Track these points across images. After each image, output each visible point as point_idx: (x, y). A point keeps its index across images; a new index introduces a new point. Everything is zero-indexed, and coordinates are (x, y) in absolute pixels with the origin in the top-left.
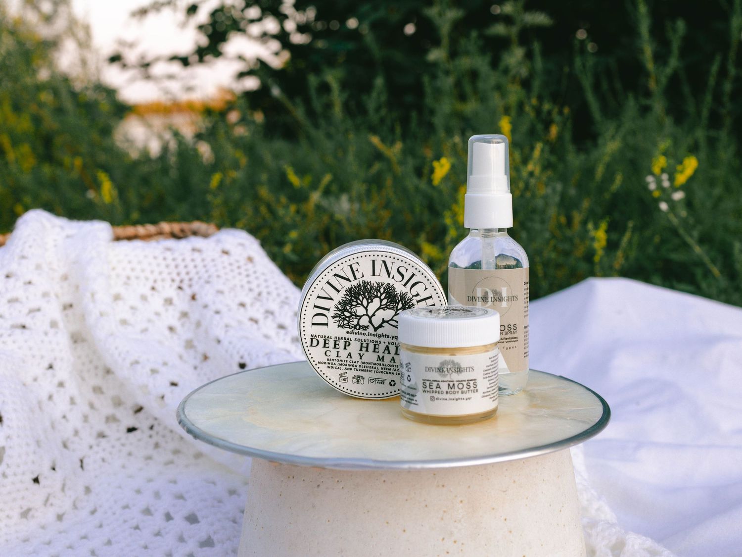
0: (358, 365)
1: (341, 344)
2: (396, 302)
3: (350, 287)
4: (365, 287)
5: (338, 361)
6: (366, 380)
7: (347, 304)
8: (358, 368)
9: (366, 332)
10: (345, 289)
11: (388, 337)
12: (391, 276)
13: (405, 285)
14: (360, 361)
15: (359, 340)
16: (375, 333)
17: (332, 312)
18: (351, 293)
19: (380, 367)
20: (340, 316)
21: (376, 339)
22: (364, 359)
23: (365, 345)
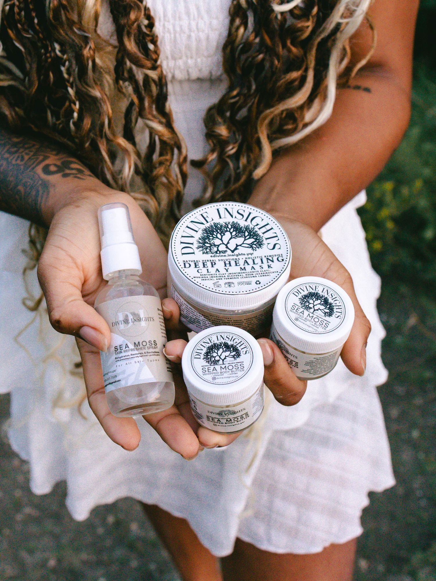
0: (226, 276)
1: (209, 264)
2: (243, 232)
3: (205, 228)
4: (216, 226)
5: (209, 275)
6: (236, 284)
7: (206, 239)
8: (227, 277)
9: (226, 254)
10: (201, 229)
11: (244, 254)
12: (234, 217)
13: (246, 220)
14: (227, 273)
15: (222, 260)
16: (233, 254)
17: (196, 245)
18: (206, 231)
19: (244, 275)
20: (202, 247)
21: (235, 257)
22: (230, 271)
23: (227, 262)
